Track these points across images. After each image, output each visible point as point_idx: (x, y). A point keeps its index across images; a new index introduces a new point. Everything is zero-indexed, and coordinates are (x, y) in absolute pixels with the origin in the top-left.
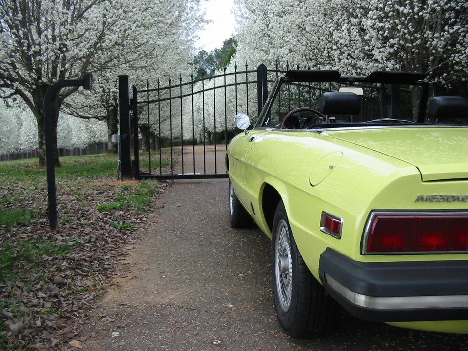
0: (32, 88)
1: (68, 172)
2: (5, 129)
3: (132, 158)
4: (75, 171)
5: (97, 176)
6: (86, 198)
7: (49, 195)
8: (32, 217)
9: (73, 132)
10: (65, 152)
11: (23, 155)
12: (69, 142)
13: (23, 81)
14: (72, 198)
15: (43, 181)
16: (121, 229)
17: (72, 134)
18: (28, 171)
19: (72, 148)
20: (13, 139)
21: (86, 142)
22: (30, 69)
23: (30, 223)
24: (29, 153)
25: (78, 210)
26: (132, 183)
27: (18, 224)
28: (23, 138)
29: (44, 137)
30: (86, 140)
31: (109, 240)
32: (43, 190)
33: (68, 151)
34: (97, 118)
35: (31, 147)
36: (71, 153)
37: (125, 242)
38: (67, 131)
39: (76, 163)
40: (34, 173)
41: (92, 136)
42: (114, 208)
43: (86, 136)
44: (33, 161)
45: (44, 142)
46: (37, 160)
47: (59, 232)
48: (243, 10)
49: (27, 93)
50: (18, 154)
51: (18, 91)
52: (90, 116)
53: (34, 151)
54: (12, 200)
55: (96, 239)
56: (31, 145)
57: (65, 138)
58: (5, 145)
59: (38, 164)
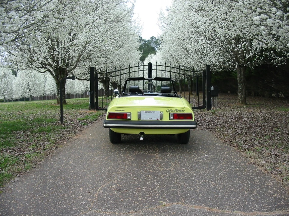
0: (54, 69)
1: (69, 107)
2: (37, 82)
3: (95, 101)
4: (73, 106)
5: (81, 109)
6: (75, 116)
7: (61, 115)
8: (55, 121)
9: (75, 85)
10: (71, 96)
11: (47, 98)
12: (73, 90)
13: (50, 65)
14: (69, 116)
15: (59, 110)
16: (83, 125)
17: (75, 86)
18: (52, 106)
19: (75, 94)
20: (41, 88)
21: (83, 90)
22: (54, 61)
23: (55, 122)
24: (50, 96)
25: (71, 120)
26: (95, 112)
27: (51, 122)
28: (47, 88)
29: (59, 91)
30: (83, 89)
31: (79, 127)
32: (59, 113)
33: (73, 95)
34: (86, 80)
35: (52, 93)
36: (74, 97)
37: (83, 128)
38: (72, 84)
39: (74, 103)
40: (55, 107)
41: (86, 87)
42: (83, 119)
43: (83, 87)
44: (54, 101)
45: (59, 93)
46: (56, 101)
47: (64, 125)
48: (163, 24)
49: (52, 70)
50: (44, 96)
51: (49, 70)
52: (83, 78)
53: (53, 95)
54: (48, 116)
55: (75, 127)
56: (52, 92)
57: (71, 88)
58: (37, 91)
59: (56, 103)
